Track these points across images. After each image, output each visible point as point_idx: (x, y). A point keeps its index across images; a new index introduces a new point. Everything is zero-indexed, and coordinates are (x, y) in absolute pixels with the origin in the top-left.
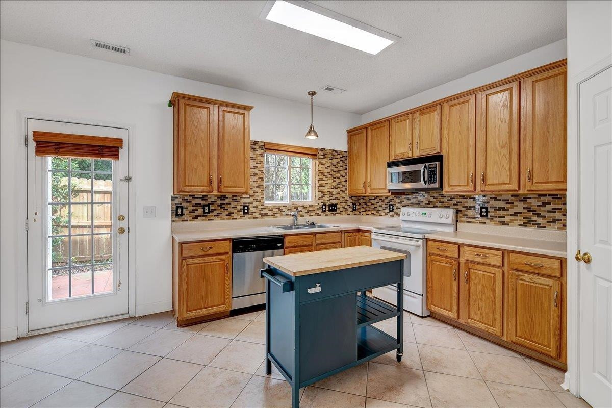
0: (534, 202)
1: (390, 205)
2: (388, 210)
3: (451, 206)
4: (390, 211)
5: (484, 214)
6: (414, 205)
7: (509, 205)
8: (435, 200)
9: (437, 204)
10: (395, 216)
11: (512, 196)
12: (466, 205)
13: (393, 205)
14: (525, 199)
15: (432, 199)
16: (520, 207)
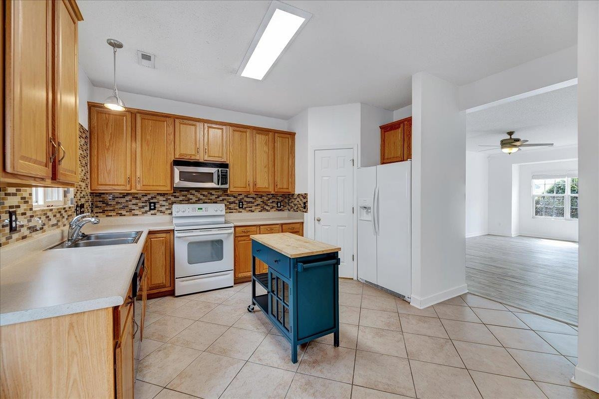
0: (265, 198)
1: (150, 203)
2: (147, 208)
3: (218, 202)
4: (151, 209)
5: (241, 206)
6: (183, 202)
7: (254, 200)
8: (205, 198)
9: (206, 201)
10: (158, 214)
11: (256, 195)
12: (229, 201)
13: (155, 203)
14: (261, 197)
15: (202, 197)
16: (259, 201)
